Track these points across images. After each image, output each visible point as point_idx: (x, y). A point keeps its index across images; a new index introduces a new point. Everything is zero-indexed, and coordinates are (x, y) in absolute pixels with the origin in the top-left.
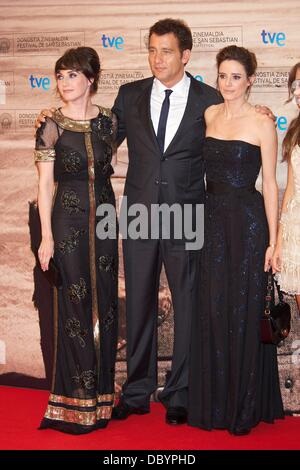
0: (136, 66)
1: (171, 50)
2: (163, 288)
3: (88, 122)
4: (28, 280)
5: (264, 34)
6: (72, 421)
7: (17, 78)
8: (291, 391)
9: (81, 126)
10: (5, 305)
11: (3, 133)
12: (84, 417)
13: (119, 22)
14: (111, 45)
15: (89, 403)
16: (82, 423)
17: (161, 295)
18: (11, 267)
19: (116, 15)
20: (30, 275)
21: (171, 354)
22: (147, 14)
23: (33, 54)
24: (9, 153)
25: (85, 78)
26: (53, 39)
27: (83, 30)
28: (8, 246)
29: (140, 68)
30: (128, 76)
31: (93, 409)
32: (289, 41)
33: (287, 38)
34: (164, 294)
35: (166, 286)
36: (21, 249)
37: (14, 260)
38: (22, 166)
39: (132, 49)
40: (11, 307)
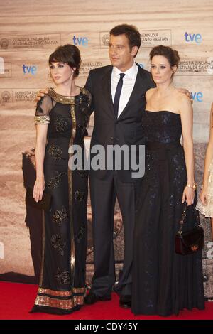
0: (97, 57)
1: (123, 47)
2: (117, 213)
3: (73, 98)
4: (22, 208)
5: (186, 35)
6: (54, 306)
7: (14, 66)
8: (207, 284)
9: (68, 100)
10: (6, 226)
11: (3, 105)
12: (64, 304)
13: (84, 27)
14: (80, 43)
15: (67, 294)
16: (62, 308)
17: (115, 217)
18: (11, 198)
19: (83, 22)
20: (23, 204)
21: (122, 259)
22: (105, 22)
23: (25, 49)
24: (8, 118)
25: (69, 68)
26: (39, 39)
27: (60, 33)
28: (8, 184)
29: (100, 59)
30: (91, 65)
31: (70, 298)
32: (203, 40)
33: (203, 37)
34: (118, 217)
35: (119, 211)
36: (17, 186)
37: (12, 194)
38: (17, 128)
39: (94, 46)
40: (10, 227)
